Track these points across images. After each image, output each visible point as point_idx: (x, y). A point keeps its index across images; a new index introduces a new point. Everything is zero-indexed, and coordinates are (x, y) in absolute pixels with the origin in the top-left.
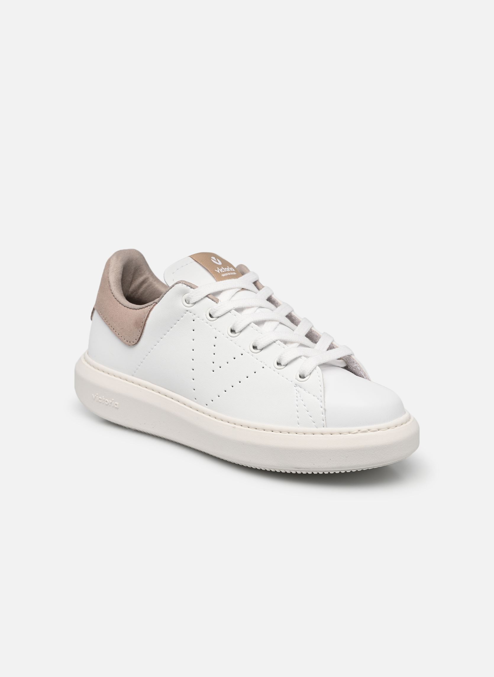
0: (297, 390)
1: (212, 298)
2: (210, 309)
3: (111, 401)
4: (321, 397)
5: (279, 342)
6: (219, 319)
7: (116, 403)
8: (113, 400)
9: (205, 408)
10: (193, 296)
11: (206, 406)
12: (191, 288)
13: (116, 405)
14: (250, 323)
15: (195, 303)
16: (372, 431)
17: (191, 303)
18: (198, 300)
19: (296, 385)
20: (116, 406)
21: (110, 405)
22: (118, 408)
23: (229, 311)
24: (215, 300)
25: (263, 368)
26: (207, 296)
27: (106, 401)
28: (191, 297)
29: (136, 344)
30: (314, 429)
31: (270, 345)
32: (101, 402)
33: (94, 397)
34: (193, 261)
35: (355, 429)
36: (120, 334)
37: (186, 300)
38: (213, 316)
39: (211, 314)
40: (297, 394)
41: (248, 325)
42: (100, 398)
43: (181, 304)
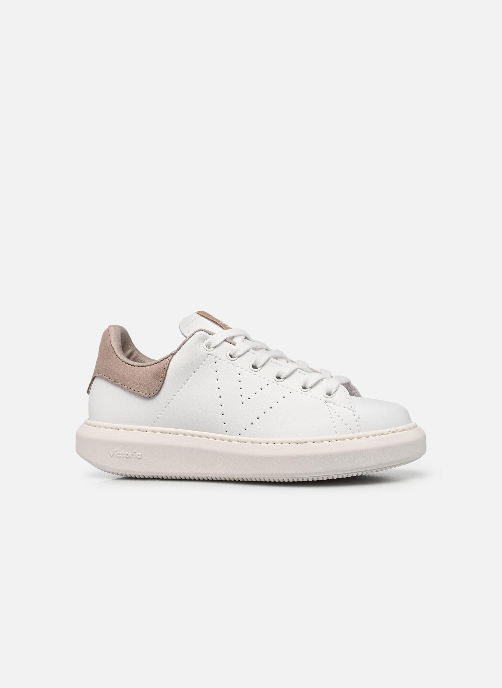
0: (327, 406)
1: (230, 341)
2: (231, 350)
3: (133, 453)
4: (352, 407)
5: (299, 370)
6: (239, 358)
7: (139, 453)
8: (135, 451)
9: (239, 438)
10: (213, 341)
11: (239, 435)
12: (210, 334)
13: (139, 455)
14: (270, 358)
15: (215, 347)
16: (399, 431)
17: (212, 347)
18: (218, 344)
19: (326, 402)
20: (138, 457)
21: (132, 457)
22: (141, 458)
23: (248, 351)
24: (232, 342)
25: (291, 392)
26: (225, 340)
27: (127, 454)
28: (212, 342)
29: (157, 394)
30: (351, 435)
31: (292, 373)
32: (120, 457)
33: (112, 454)
34: (200, 316)
35: (386, 431)
36: (136, 389)
37: (207, 346)
38: (234, 357)
39: (231, 354)
40: (328, 408)
41: (268, 360)
42: (120, 453)
43: (202, 349)
